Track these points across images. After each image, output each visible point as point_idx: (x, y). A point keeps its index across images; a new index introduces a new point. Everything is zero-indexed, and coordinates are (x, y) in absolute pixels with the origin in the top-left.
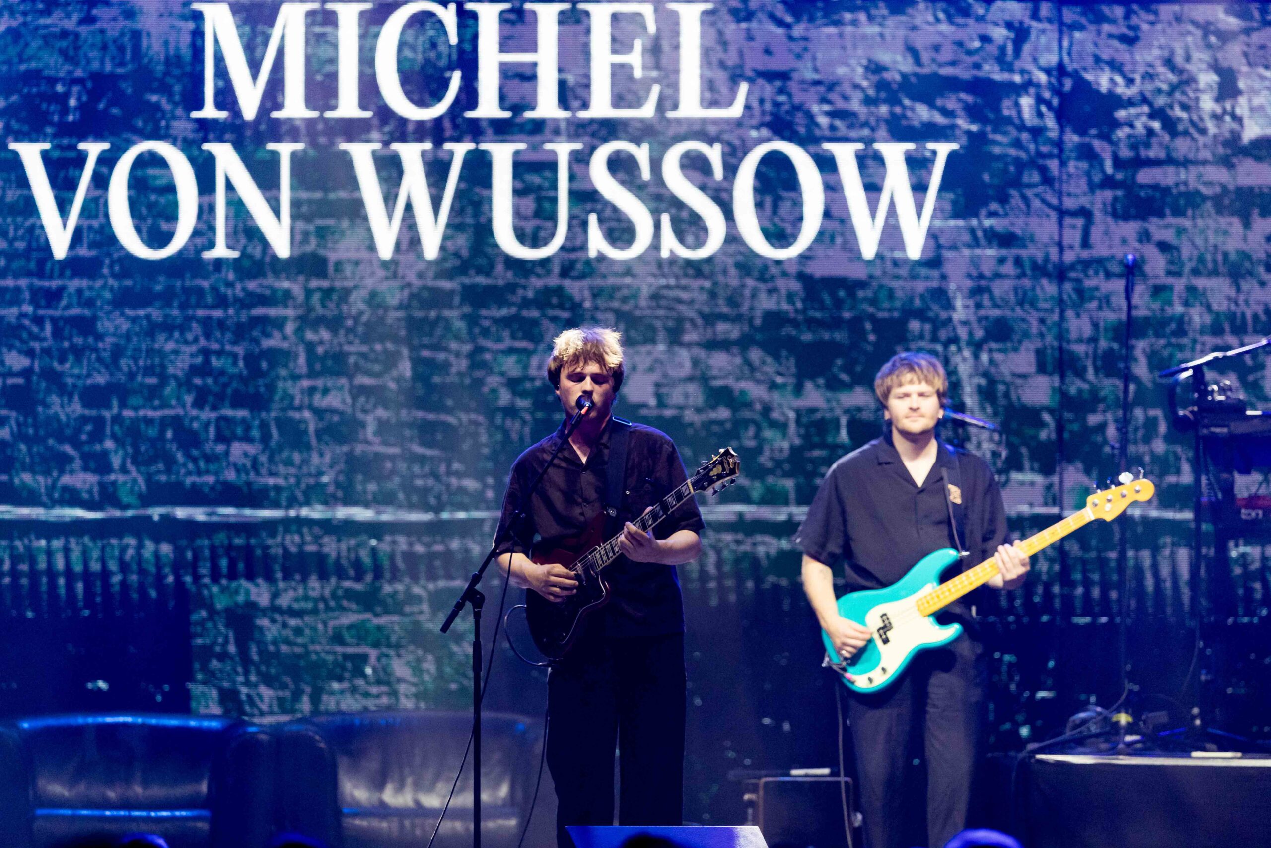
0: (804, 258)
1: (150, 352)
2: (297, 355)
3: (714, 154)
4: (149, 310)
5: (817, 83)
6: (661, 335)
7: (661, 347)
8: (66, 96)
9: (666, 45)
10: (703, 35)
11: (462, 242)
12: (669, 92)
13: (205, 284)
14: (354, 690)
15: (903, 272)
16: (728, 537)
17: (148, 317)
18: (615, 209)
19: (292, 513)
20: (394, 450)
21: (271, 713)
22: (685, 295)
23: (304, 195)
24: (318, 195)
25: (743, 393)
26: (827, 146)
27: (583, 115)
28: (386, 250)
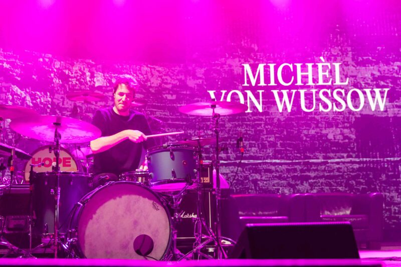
0: (361, 111)
1: (236, 131)
2: (264, 131)
3: (343, 91)
4: (235, 122)
5: (362, 78)
6: (334, 126)
7: (334, 128)
8: (218, 82)
9: (333, 71)
10: (340, 69)
11: (295, 109)
12: (334, 80)
13: (246, 117)
15: (380, 113)
16: (349, 165)
17: (235, 124)
18: (324, 102)
19: (264, 161)
20: (284, 149)
22: (339, 118)
23: (264, 100)
24: (267, 100)
25: (350, 137)
26: (364, 89)
27: (317, 84)
28: (281, 110)
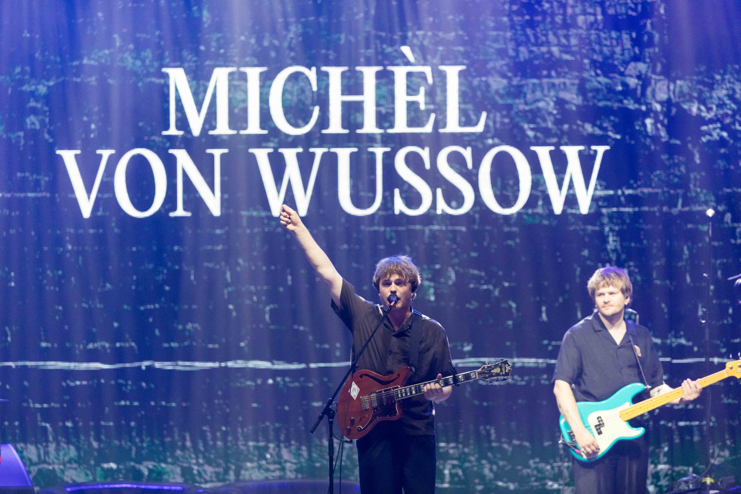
0: (519, 214)
2: (225, 273)
3: (467, 153)
5: (527, 112)
8: (89, 123)
9: (438, 90)
10: (460, 84)
12: (440, 117)
14: (260, 467)
15: (579, 221)
18: (410, 187)
19: (223, 364)
20: (283, 328)
21: (212, 481)
23: (228, 179)
26: (533, 148)
27: (390, 131)
